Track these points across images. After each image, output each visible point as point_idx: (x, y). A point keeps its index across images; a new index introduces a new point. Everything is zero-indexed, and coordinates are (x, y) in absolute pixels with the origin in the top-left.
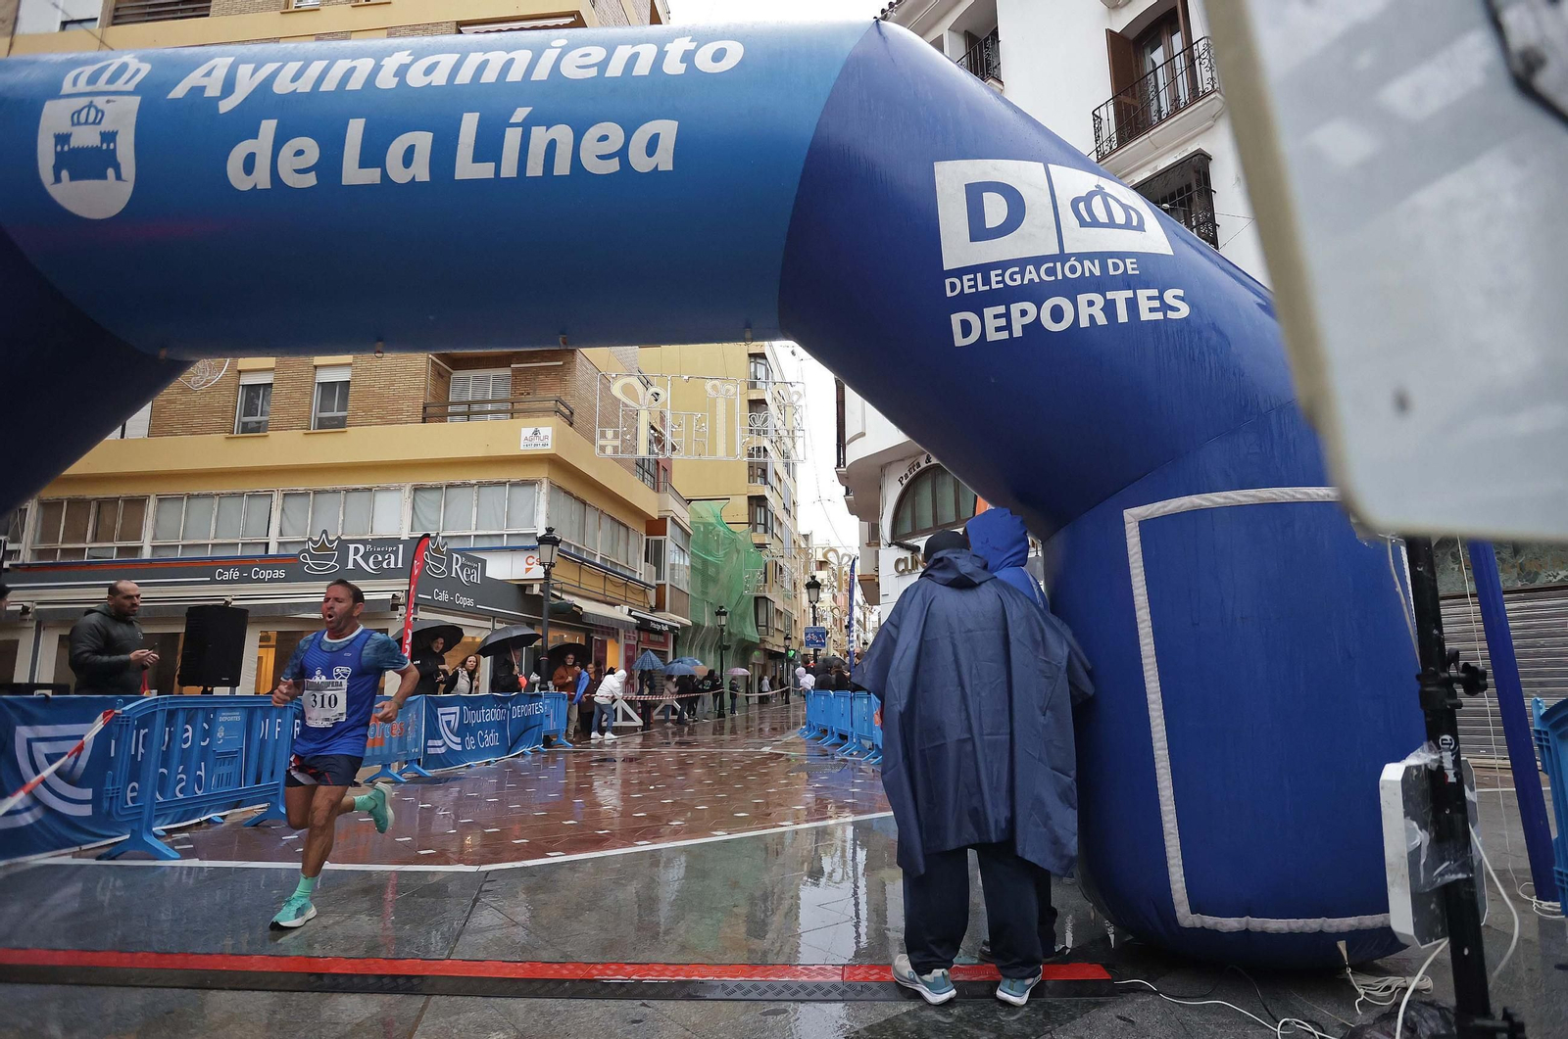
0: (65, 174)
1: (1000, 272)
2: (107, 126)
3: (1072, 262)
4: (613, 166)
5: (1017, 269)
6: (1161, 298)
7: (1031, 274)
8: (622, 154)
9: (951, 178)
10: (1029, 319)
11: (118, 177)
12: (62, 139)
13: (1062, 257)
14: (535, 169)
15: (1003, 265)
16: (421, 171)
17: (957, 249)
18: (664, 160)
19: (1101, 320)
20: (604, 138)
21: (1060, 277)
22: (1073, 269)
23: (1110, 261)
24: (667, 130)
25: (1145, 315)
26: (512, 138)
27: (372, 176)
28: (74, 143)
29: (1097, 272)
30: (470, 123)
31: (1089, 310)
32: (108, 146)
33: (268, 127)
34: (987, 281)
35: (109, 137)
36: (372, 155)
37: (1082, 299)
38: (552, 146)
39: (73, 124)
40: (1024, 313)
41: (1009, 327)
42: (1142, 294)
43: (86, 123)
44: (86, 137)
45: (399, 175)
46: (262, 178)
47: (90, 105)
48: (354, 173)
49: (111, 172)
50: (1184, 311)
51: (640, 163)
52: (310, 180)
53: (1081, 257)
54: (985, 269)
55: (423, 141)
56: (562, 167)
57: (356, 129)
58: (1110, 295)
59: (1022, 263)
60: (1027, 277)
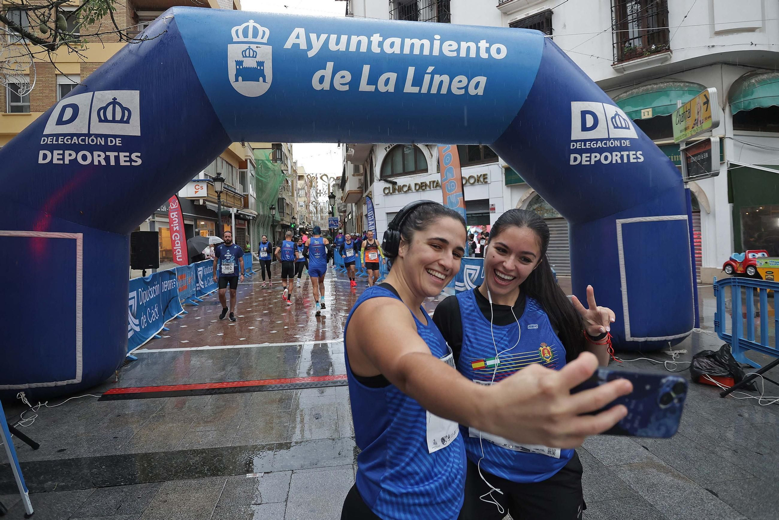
0: (240, 78)
1: (590, 142)
2: (259, 59)
3: (612, 141)
4: (462, 92)
5: (595, 142)
6: (636, 154)
7: (599, 144)
8: (466, 88)
9: (577, 107)
10: (597, 159)
11: (264, 81)
12: (239, 63)
13: (609, 139)
14: (434, 91)
15: (591, 140)
16: (391, 88)
17: (577, 133)
18: (480, 91)
19: (619, 161)
20: (460, 81)
21: (608, 146)
22: (612, 144)
23: (622, 141)
24: (483, 80)
25: (632, 160)
26: (427, 78)
27: (372, 88)
28: (245, 65)
29: (619, 146)
30: (411, 71)
31: (616, 157)
32: (260, 68)
33: (330, 65)
34: (585, 145)
35: (260, 64)
36: (372, 80)
37: (614, 154)
38: (441, 82)
39: (243, 57)
40: (596, 157)
41: (590, 161)
42: (632, 153)
43: (249, 57)
44: (250, 63)
45: (382, 88)
46: (326, 86)
47: (249, 48)
48: (364, 86)
49: (261, 79)
50: (642, 159)
51: (472, 91)
52: (346, 88)
53: (615, 139)
54: (585, 141)
55: (393, 76)
56: (444, 91)
57: (366, 69)
58: (622, 153)
59: (597, 140)
60: (598, 145)
